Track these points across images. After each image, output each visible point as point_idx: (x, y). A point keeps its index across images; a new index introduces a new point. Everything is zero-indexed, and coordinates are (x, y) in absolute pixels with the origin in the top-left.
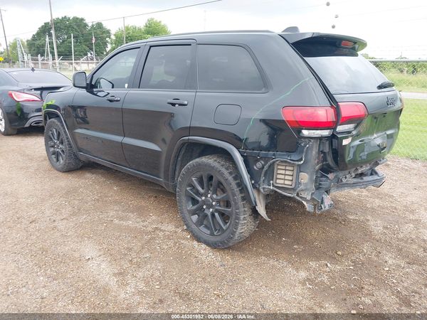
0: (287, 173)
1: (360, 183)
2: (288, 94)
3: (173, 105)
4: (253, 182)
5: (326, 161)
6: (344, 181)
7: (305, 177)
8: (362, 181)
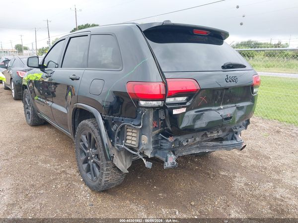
0: (134, 135)
1: (220, 146)
2: (132, 71)
3: (73, 79)
4: (111, 141)
5: (167, 127)
6: (185, 144)
7: (145, 139)
8: (221, 144)
